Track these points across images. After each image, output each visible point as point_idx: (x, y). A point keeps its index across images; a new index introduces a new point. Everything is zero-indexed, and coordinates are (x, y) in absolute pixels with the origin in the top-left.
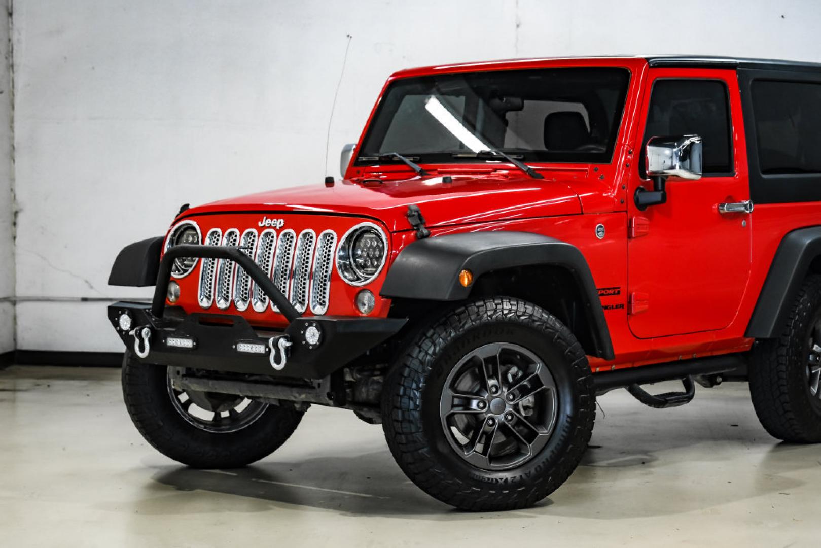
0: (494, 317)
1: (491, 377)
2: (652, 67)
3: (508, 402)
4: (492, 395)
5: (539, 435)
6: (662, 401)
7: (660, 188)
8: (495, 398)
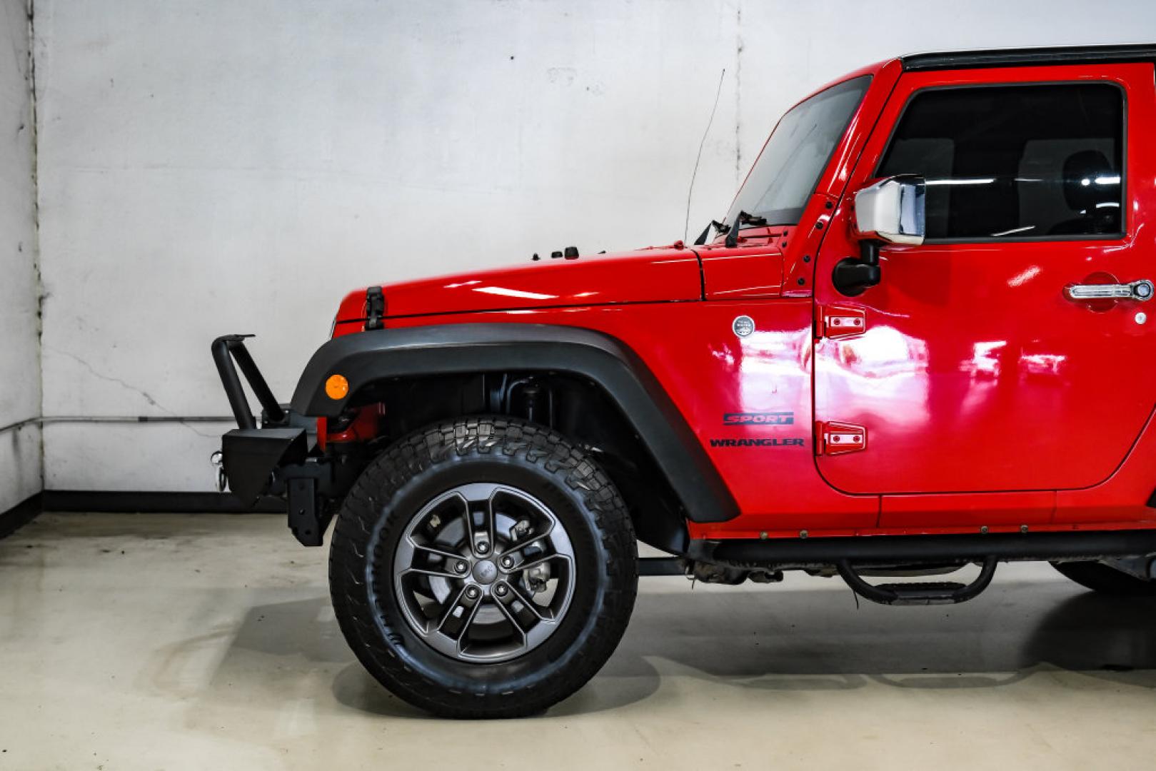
2: (909, 71)
3: (501, 569)
4: (477, 555)
5: (541, 622)
6: (885, 595)
7: (871, 260)
8: (482, 559)
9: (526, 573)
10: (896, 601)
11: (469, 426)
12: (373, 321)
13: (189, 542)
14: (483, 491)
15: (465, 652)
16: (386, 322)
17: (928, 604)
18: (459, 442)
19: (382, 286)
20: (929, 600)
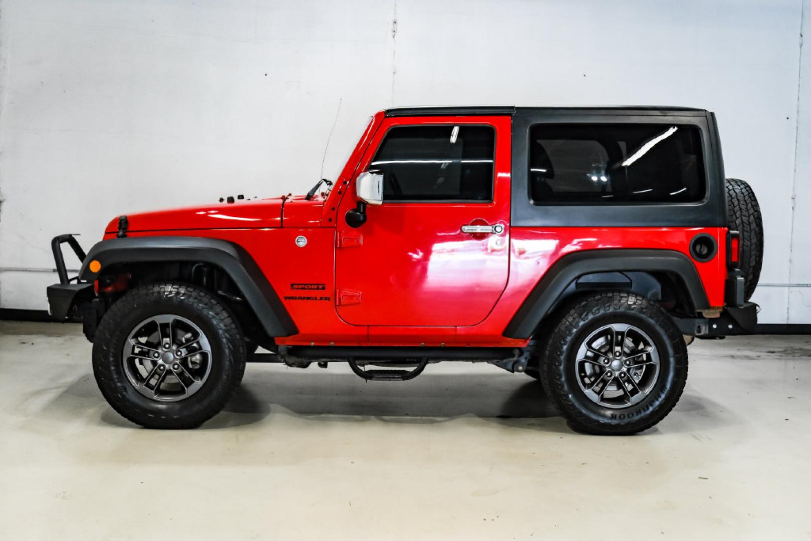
2: (389, 117)
3: (176, 356)
4: (164, 349)
5: (195, 383)
6: (369, 375)
7: (362, 211)
8: (167, 352)
9: (189, 358)
10: (374, 379)
11: (174, 287)
12: (121, 233)
13: (71, 339)
14: (169, 318)
15: (158, 396)
16: (127, 234)
17: (390, 380)
18: (166, 293)
19: (127, 215)
20: (389, 379)
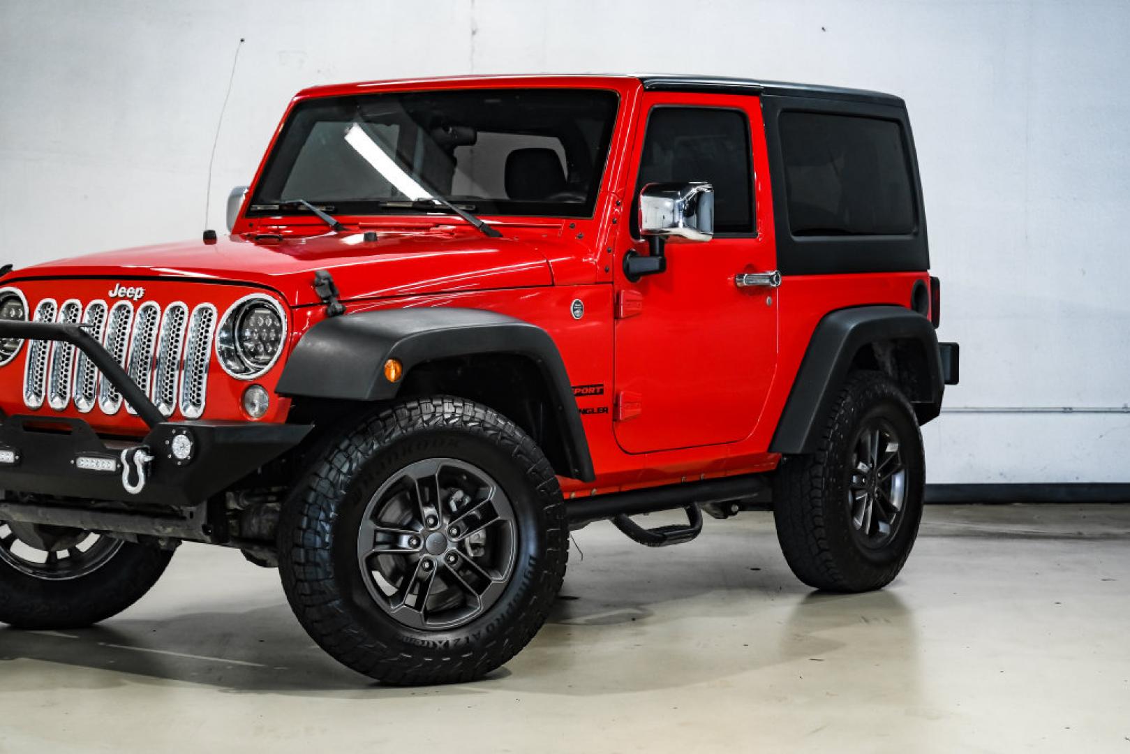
0: (432, 423)
1: (427, 504)
